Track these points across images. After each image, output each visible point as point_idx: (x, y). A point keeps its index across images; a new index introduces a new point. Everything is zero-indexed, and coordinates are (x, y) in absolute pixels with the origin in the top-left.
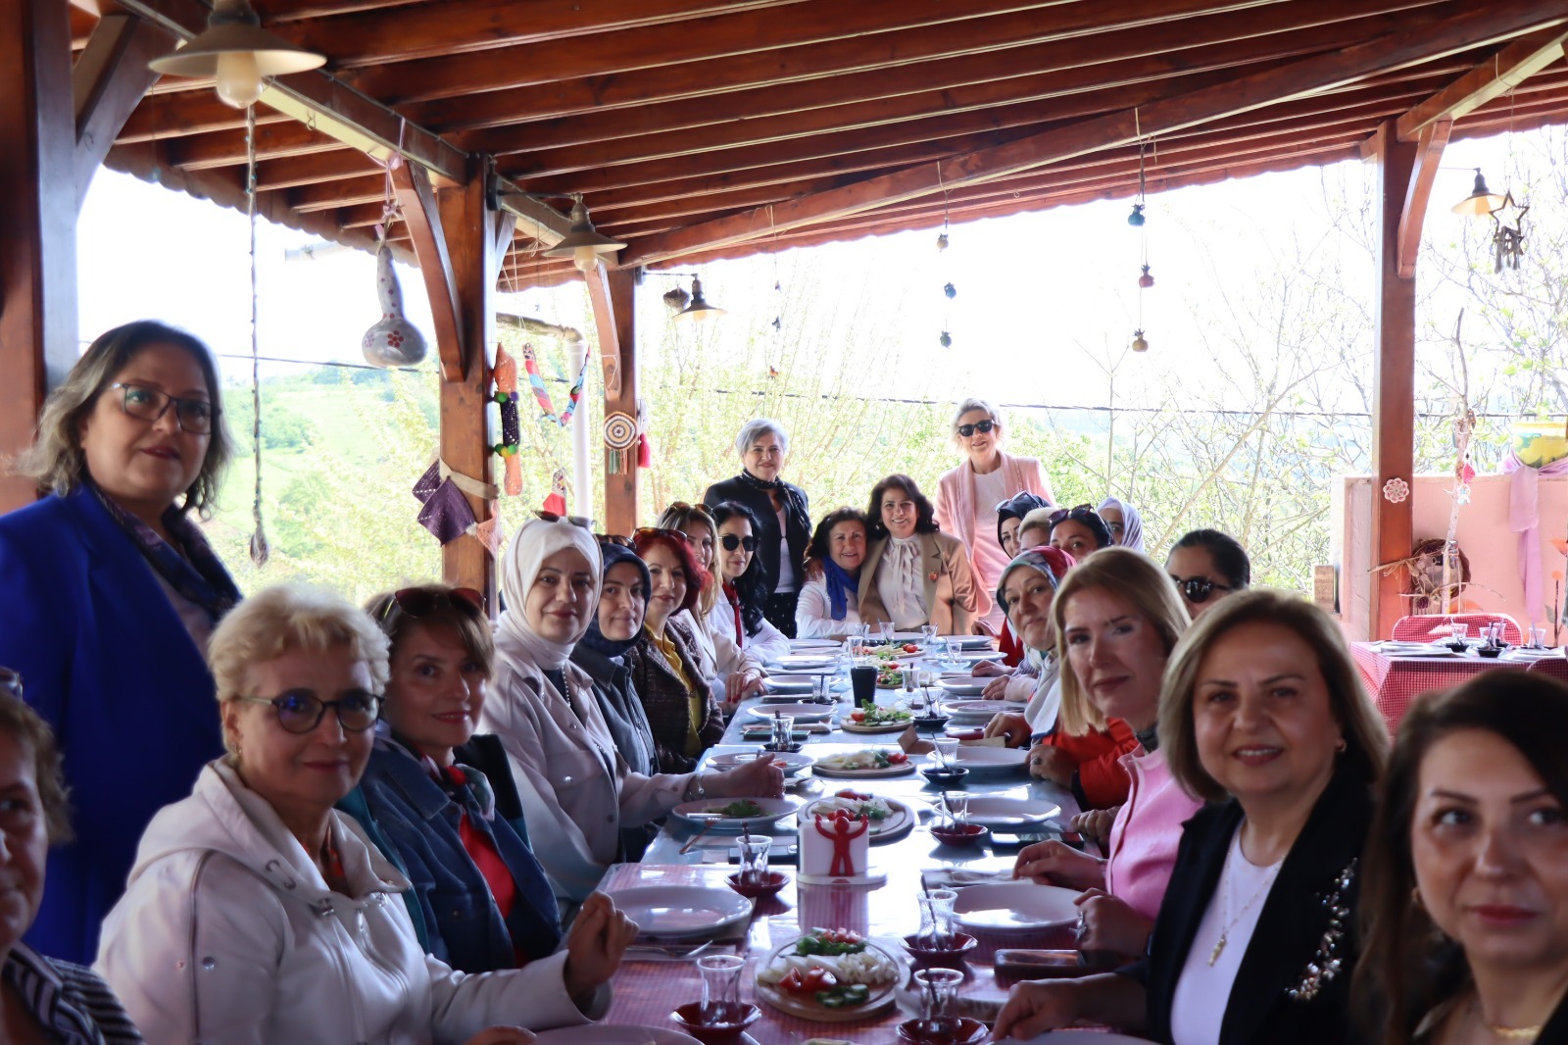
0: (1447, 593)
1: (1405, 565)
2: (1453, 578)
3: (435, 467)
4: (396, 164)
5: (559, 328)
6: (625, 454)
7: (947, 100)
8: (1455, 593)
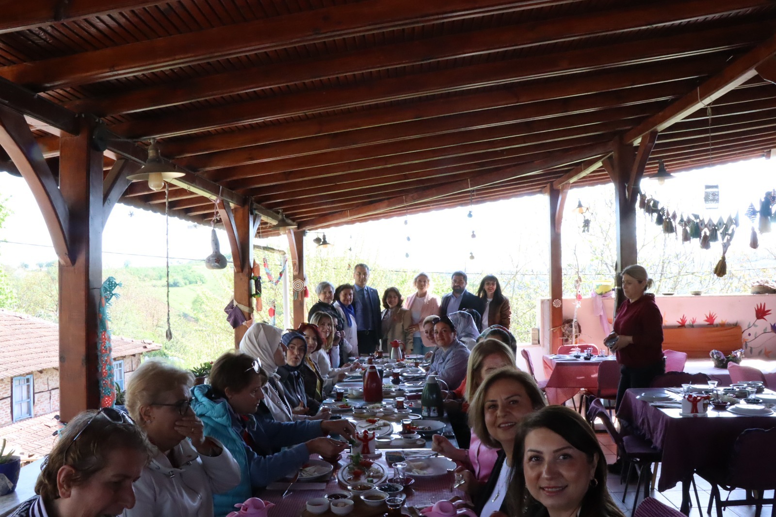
0: (574, 337)
1: (560, 328)
2: (576, 332)
3: (232, 302)
4: (218, 201)
5: (279, 250)
6: (300, 293)
7: (406, 177)
8: (576, 337)
